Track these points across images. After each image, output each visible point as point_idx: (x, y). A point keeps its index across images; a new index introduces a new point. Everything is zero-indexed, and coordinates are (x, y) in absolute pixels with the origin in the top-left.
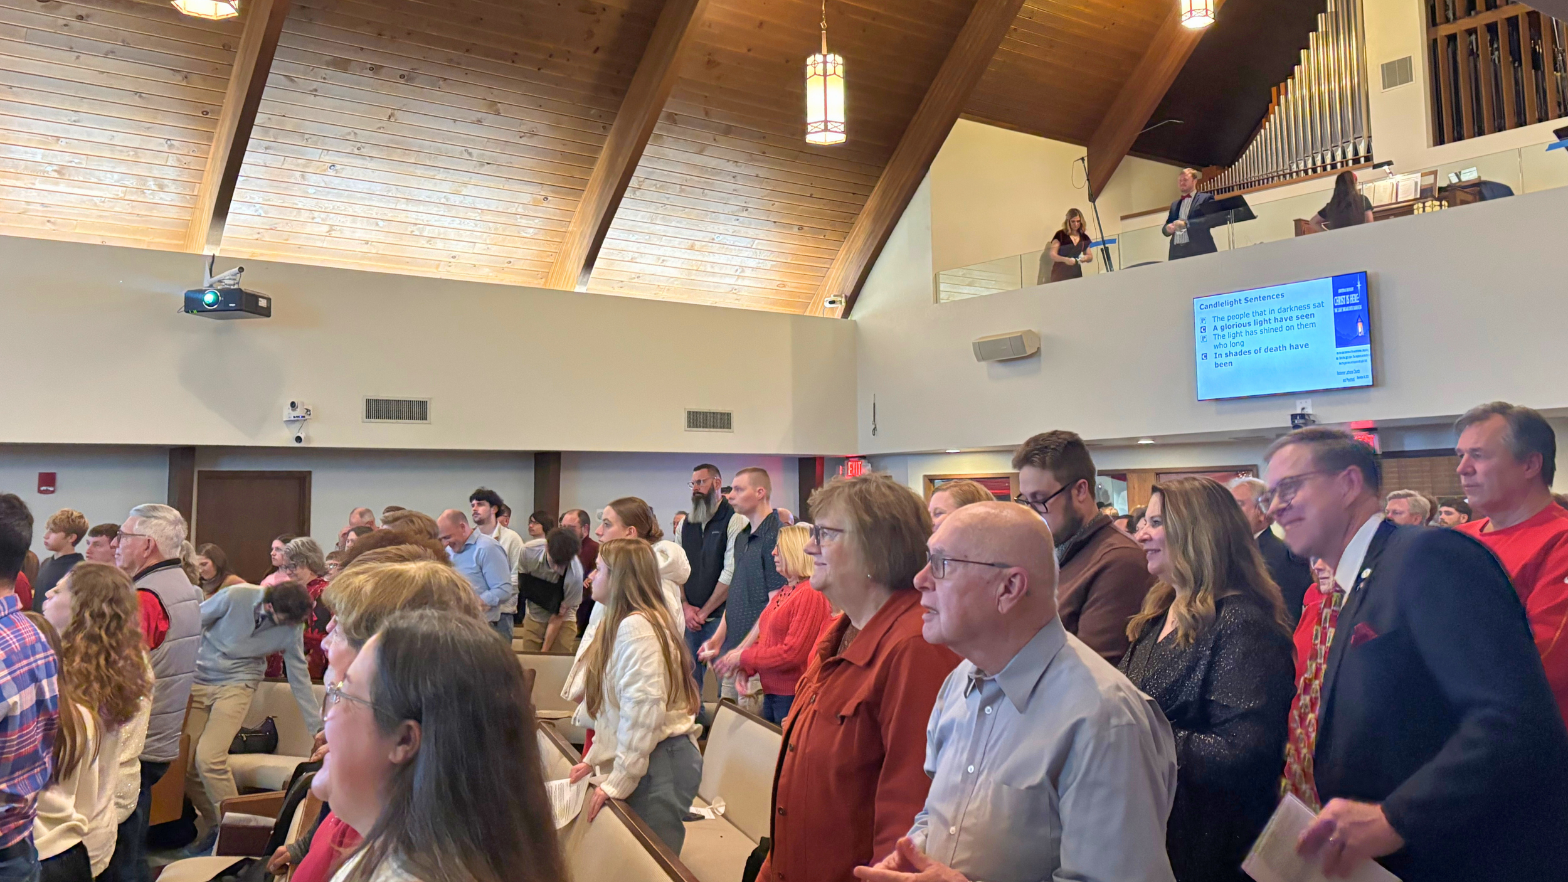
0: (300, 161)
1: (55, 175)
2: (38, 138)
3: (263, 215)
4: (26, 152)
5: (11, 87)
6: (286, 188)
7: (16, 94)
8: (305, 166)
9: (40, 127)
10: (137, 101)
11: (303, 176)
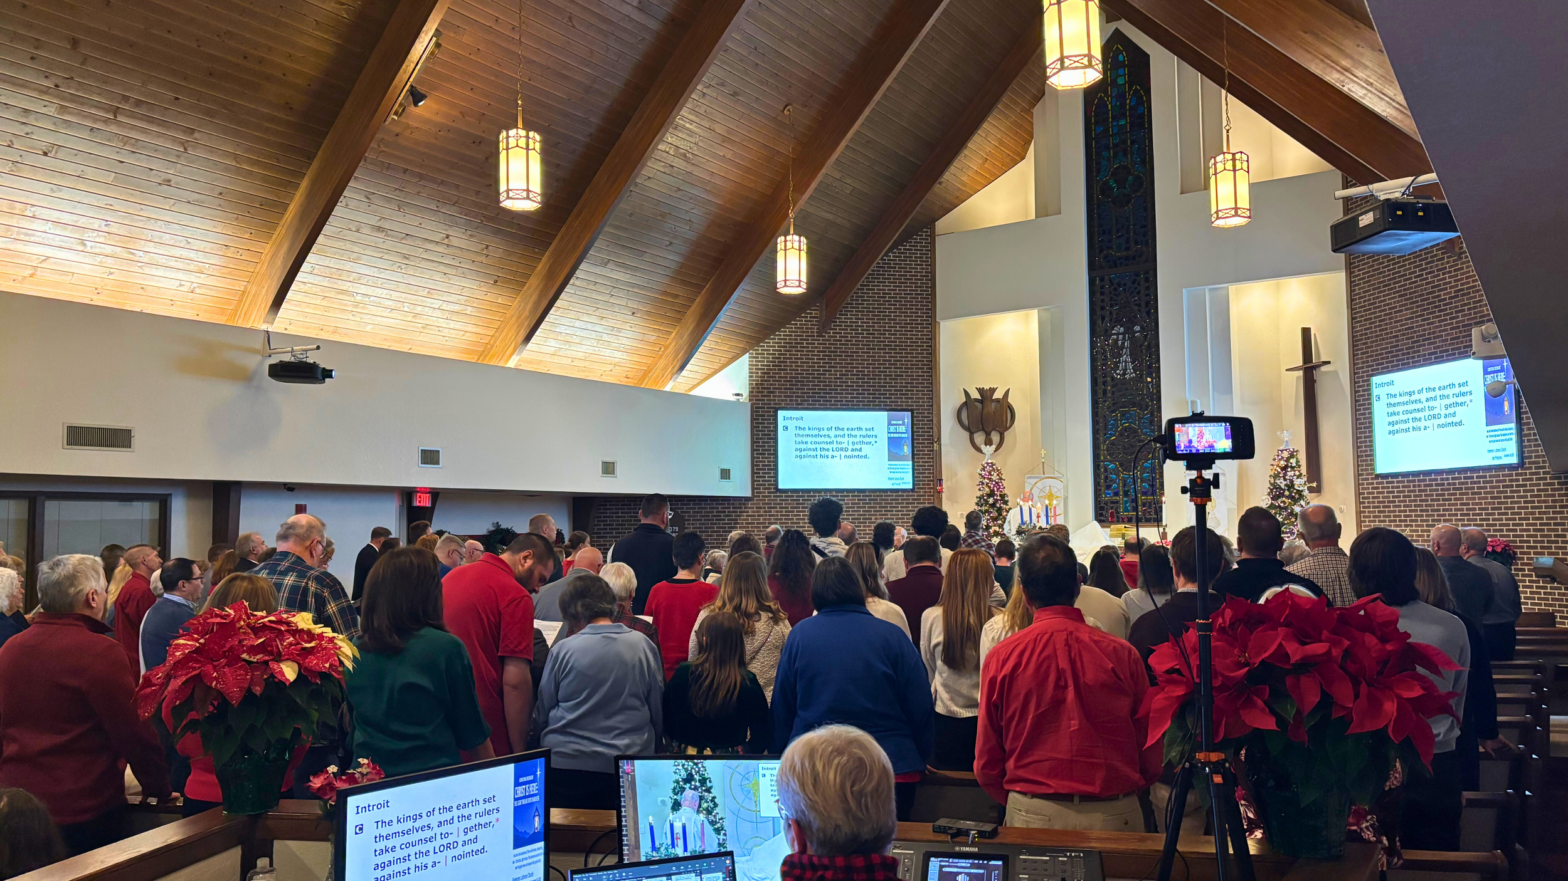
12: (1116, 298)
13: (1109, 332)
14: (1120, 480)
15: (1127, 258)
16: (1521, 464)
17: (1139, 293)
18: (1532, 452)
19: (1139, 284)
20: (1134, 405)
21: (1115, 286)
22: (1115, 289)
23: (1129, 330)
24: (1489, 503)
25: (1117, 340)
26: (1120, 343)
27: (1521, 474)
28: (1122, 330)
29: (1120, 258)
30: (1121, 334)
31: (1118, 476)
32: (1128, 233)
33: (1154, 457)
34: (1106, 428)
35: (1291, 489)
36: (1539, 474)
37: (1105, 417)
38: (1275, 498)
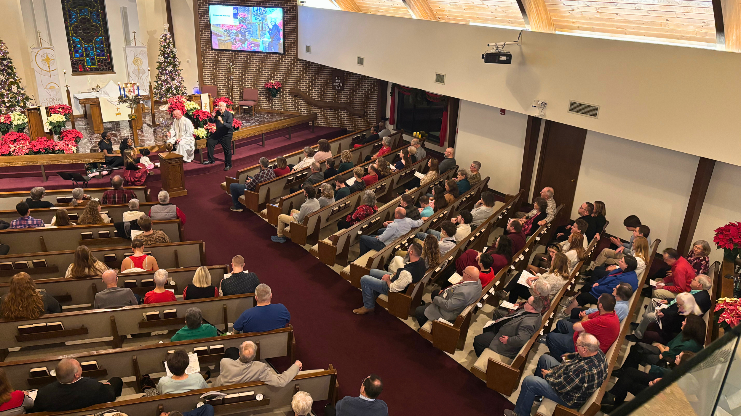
14: (83, 48)
18: (289, 49)
20: (87, 5)
24: (269, 67)
27: (284, 57)
31: (82, 46)
33: (101, 36)
34: (70, 16)
35: (173, 53)
36: (291, 58)
37: (69, 11)
38: (166, 58)
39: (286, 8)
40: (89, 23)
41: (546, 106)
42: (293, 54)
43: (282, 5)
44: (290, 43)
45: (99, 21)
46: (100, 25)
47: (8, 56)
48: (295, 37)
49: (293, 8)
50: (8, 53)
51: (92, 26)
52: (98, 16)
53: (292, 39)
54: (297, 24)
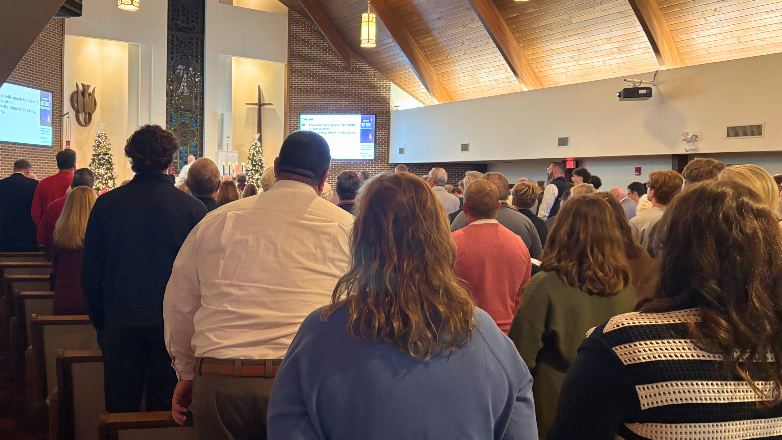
0: (699, 14)
1: (618, 51)
2: (605, 40)
3: (702, 42)
4: (605, 47)
5: (586, 26)
6: (702, 27)
7: (588, 28)
8: (703, 15)
9: (603, 36)
10: (621, 15)
11: (706, 20)
12: (179, 49)
13: (175, 67)
15: (187, 28)
16: (375, 160)
17: (192, 49)
18: (379, 155)
19: (193, 44)
20: (188, 111)
21: (180, 42)
22: (179, 44)
23: (187, 69)
25: (179, 73)
26: (181, 74)
27: (374, 163)
28: (182, 68)
29: (183, 27)
30: (182, 70)
32: (188, 14)
33: (197, 140)
34: (171, 121)
35: (261, 162)
36: (382, 163)
37: (171, 114)
38: (254, 166)
39: (378, 114)
40: (187, 128)
41: (697, 139)
42: (384, 159)
43: (375, 112)
44: (381, 148)
45: (197, 126)
46: (197, 130)
47: (110, 152)
48: (386, 142)
49: (386, 114)
50: (109, 149)
51: (190, 131)
52: (196, 121)
53: (383, 144)
54: (389, 129)
